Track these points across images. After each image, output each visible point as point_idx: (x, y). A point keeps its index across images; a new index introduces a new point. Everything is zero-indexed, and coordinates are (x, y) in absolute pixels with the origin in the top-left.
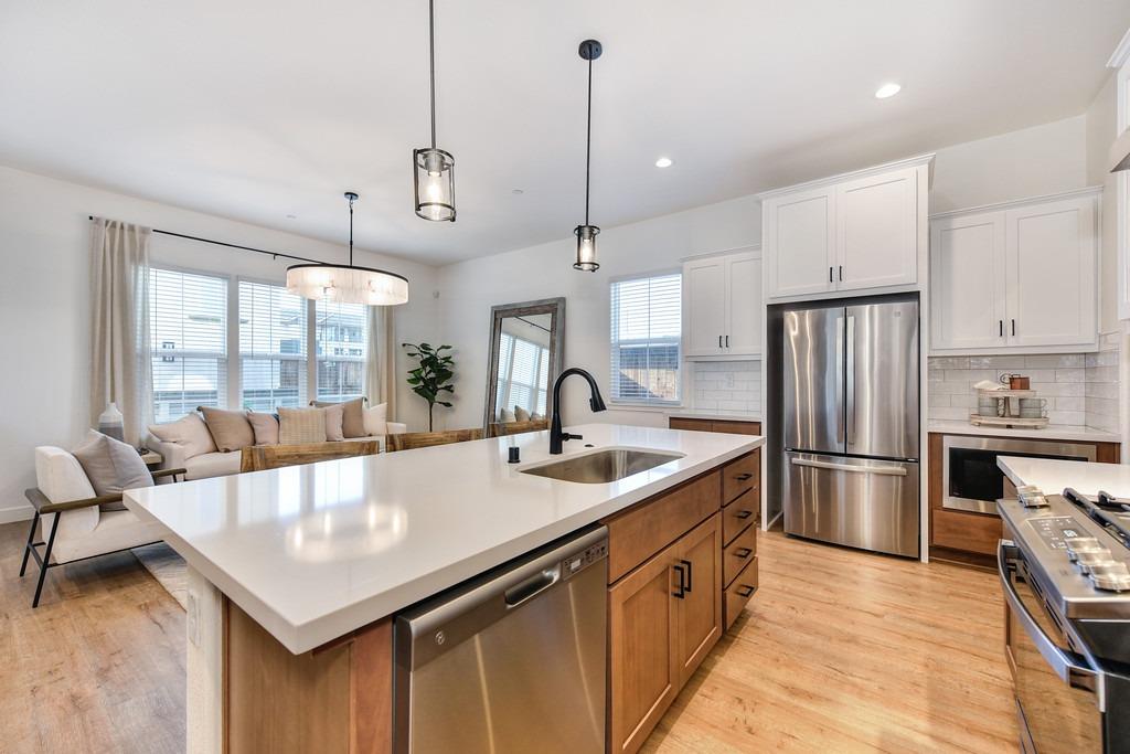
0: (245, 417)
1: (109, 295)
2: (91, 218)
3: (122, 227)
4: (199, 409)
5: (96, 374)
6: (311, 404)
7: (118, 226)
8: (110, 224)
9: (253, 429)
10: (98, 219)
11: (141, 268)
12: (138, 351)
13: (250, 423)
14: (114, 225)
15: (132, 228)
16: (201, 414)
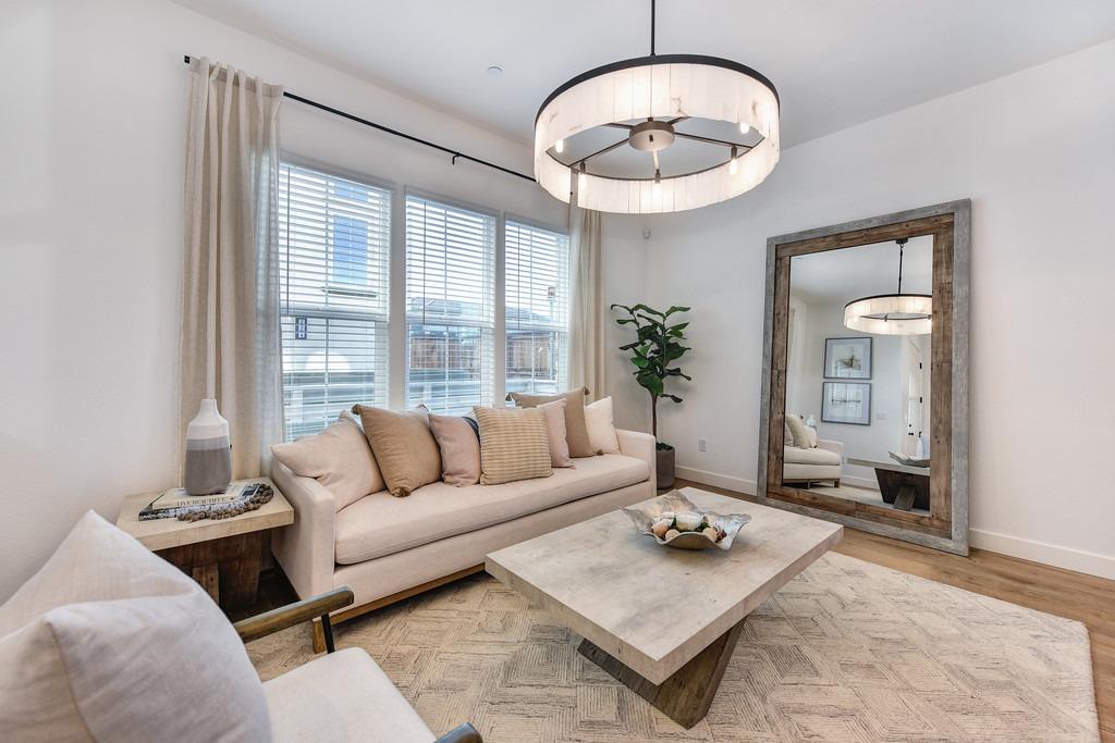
0: (424, 423)
1: (214, 199)
2: (187, 60)
3: (236, 82)
4: (357, 410)
5: (193, 345)
6: (508, 399)
7: (230, 79)
8: (216, 72)
9: (438, 447)
10: (198, 63)
11: (265, 159)
12: (260, 306)
13: (432, 433)
14: (223, 76)
15: (252, 86)
16: (358, 419)
